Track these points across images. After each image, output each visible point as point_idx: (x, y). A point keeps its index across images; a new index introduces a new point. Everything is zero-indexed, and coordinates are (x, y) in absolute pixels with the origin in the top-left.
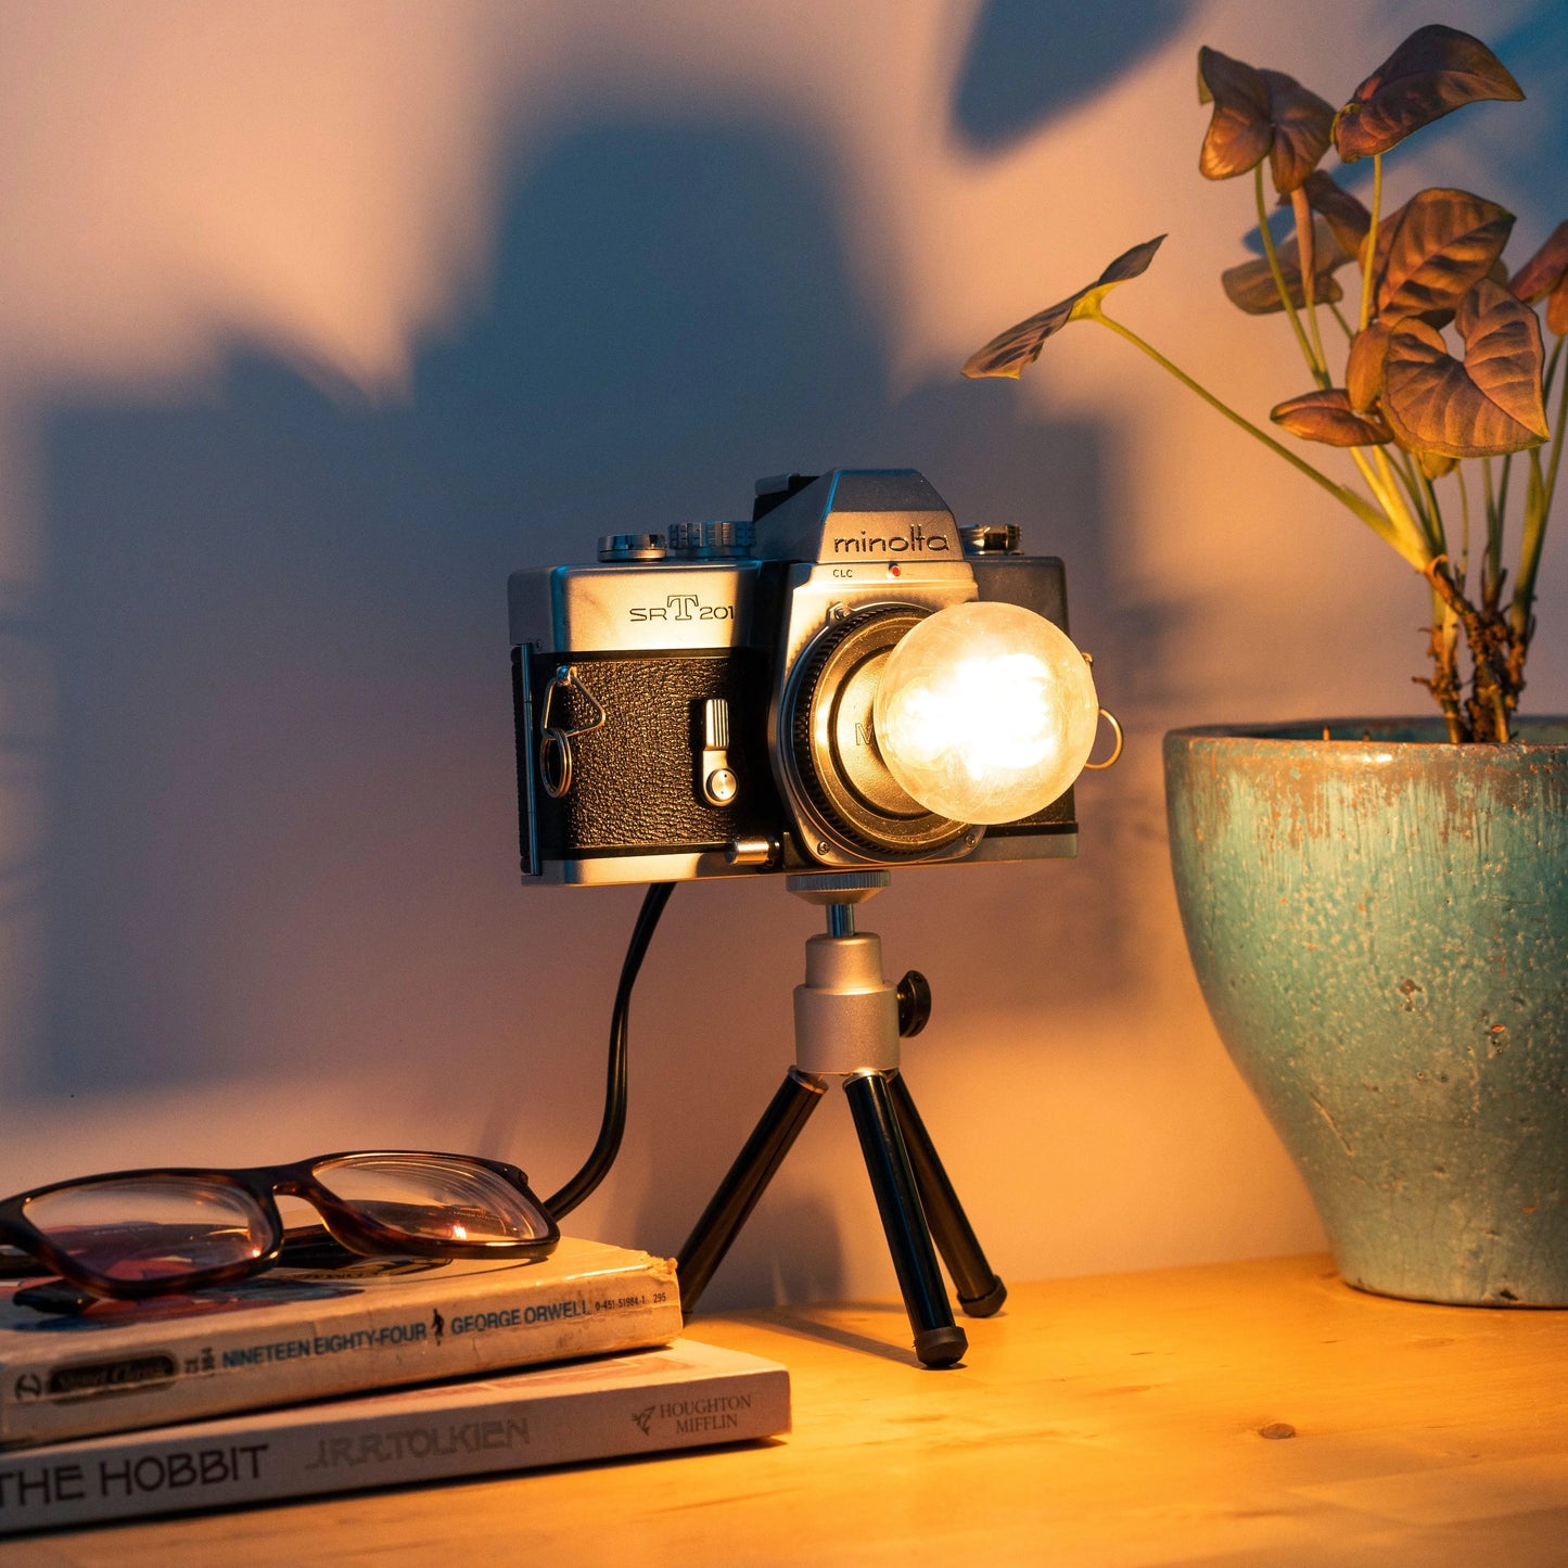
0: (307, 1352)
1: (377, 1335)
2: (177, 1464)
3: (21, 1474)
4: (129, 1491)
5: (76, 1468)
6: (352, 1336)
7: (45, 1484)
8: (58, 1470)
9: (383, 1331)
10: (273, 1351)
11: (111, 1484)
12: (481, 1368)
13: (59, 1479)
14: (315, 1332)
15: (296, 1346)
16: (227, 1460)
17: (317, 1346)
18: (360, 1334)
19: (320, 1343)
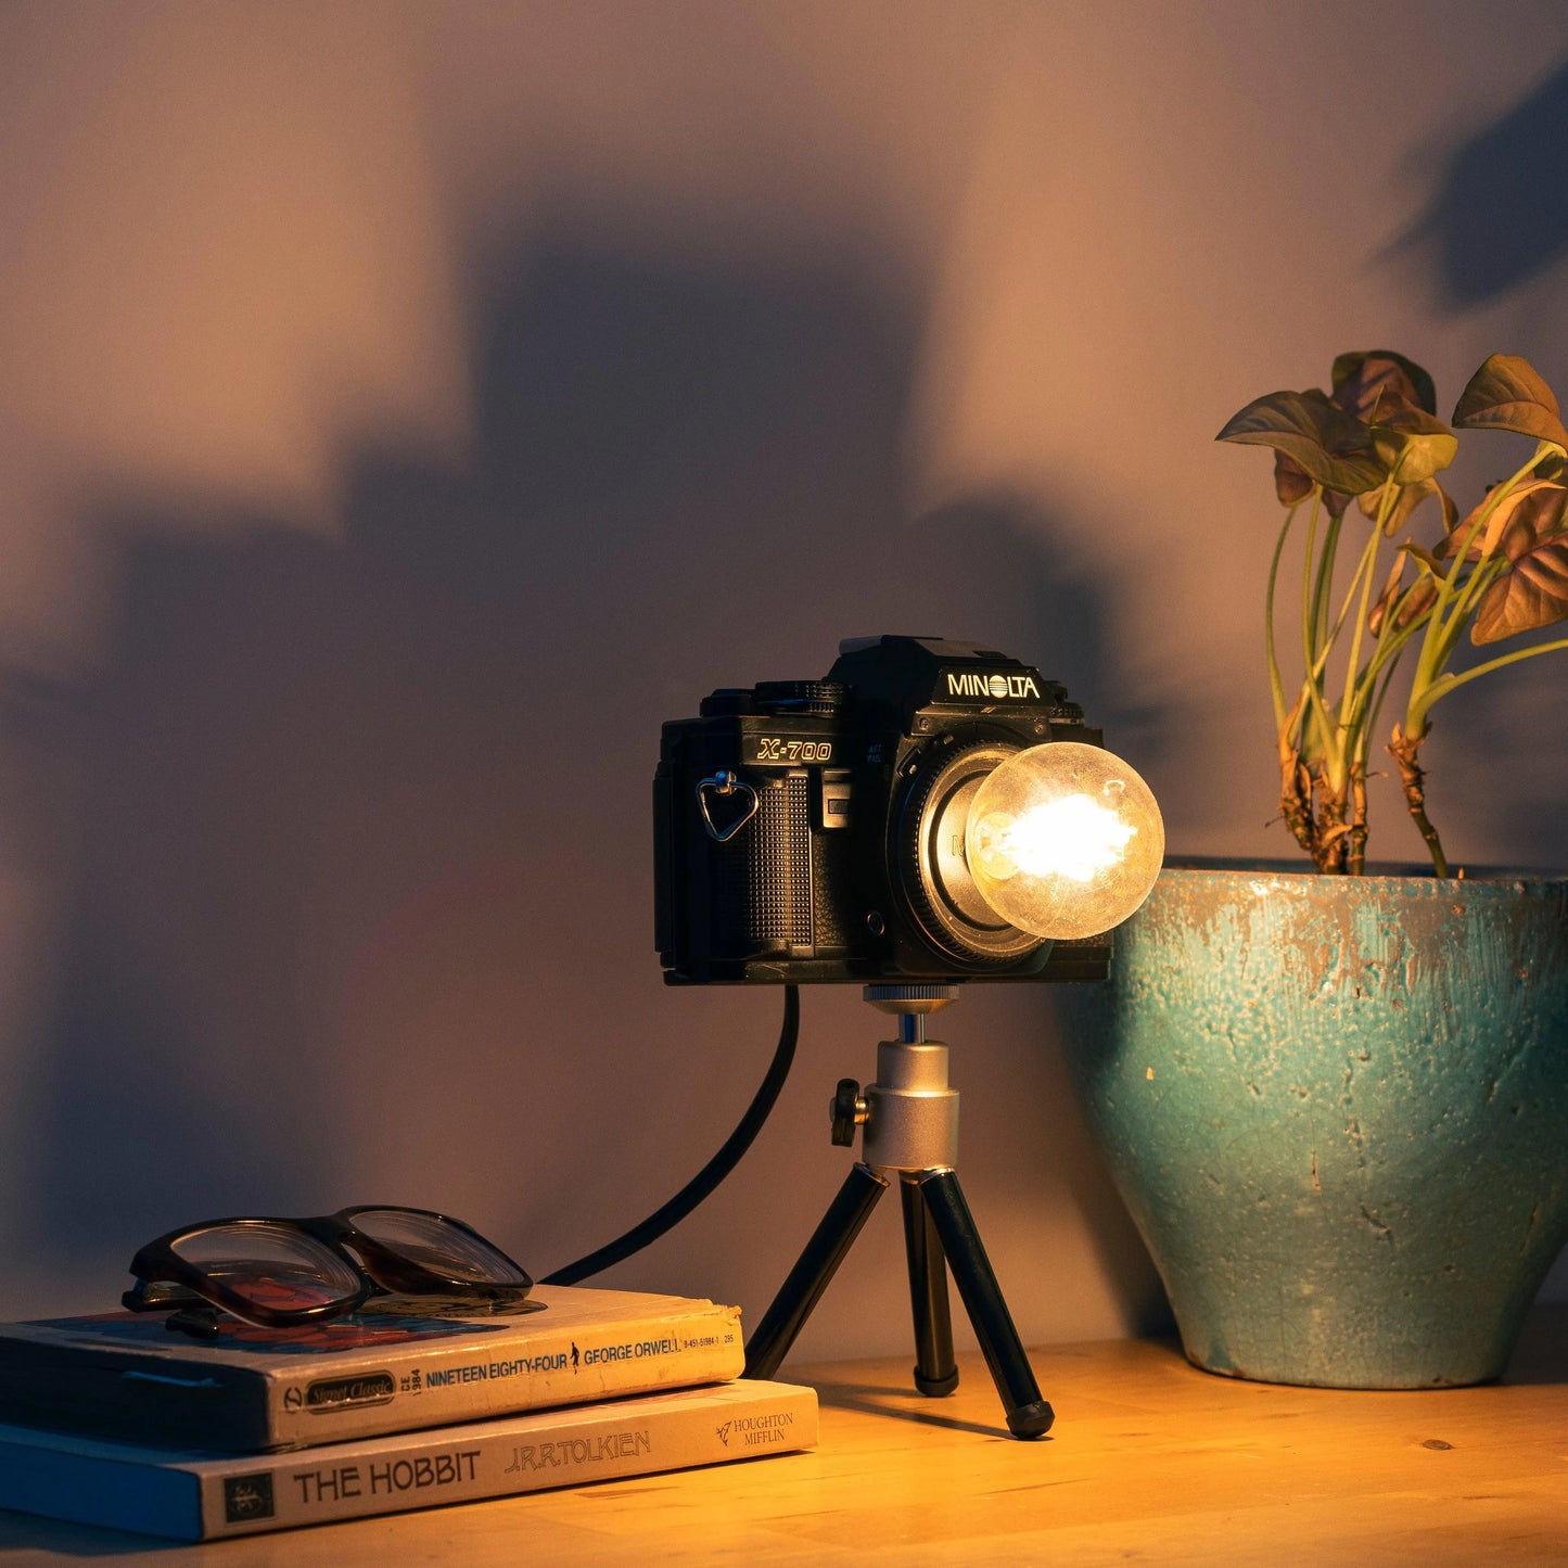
0: (485, 1377)
1: (533, 1364)
2: (422, 1466)
3: (318, 1474)
4: (390, 1490)
5: (354, 1469)
6: (516, 1362)
7: (334, 1483)
8: (343, 1471)
9: (537, 1359)
10: (461, 1373)
11: (378, 1483)
12: (605, 1395)
13: (344, 1479)
14: (490, 1360)
15: (477, 1370)
16: (454, 1464)
17: (492, 1371)
18: (521, 1362)
19: (493, 1368)
